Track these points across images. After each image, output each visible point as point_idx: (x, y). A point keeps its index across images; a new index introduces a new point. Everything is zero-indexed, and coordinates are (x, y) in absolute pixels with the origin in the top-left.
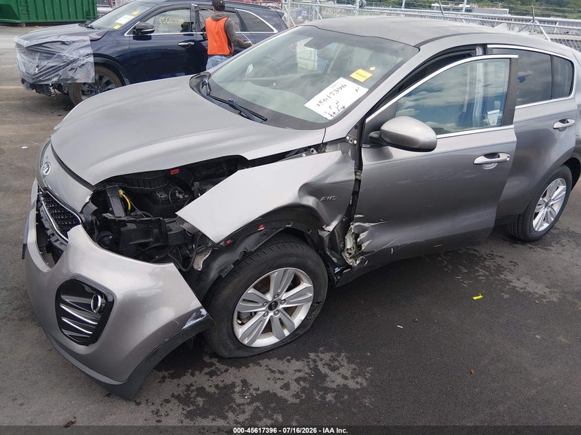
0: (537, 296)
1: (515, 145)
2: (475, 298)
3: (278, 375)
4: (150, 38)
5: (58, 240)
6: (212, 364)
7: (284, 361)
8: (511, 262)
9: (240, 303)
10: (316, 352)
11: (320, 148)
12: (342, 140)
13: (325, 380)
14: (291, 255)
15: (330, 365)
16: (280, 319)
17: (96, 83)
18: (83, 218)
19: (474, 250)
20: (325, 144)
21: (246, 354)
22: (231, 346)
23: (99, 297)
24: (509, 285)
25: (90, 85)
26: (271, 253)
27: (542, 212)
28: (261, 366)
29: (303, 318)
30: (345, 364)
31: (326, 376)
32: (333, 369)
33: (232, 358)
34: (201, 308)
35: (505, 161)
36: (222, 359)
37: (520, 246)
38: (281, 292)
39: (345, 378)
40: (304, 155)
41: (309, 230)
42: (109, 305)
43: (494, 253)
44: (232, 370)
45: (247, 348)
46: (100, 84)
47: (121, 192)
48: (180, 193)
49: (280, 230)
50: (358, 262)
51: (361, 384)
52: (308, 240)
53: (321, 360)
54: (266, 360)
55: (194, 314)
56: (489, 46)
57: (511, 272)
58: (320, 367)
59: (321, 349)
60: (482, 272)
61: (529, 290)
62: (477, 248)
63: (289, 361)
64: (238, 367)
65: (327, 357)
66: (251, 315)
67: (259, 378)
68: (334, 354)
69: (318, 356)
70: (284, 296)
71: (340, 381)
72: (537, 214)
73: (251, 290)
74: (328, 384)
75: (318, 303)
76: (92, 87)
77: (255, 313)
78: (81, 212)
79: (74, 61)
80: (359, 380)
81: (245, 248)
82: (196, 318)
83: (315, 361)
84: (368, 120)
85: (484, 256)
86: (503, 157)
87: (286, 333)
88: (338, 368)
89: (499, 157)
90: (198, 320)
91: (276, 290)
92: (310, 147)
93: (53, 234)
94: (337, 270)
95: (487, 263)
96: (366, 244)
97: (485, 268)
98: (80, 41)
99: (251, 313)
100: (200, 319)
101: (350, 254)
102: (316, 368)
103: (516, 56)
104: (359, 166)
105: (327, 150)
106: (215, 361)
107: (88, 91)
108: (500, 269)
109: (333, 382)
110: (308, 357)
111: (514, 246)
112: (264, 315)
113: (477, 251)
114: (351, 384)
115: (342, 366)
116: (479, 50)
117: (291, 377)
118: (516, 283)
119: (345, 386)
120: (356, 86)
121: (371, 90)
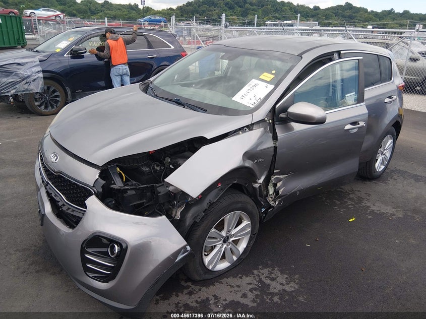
0: (389, 214)
1: (367, 116)
2: (350, 220)
3: (237, 289)
4: (83, 57)
5: (69, 209)
6: (188, 287)
7: (238, 278)
8: (366, 194)
9: (207, 240)
10: (258, 269)
11: (250, 127)
12: (263, 121)
13: (270, 288)
14: (238, 202)
15: (269, 277)
16: (231, 249)
17: (45, 92)
18: (95, 190)
19: (341, 188)
20: (253, 124)
21: (211, 277)
22: (201, 272)
23: (116, 246)
24: (369, 209)
25: (40, 94)
26: (225, 203)
27: (380, 158)
28: (223, 284)
29: (245, 247)
30: (280, 275)
31: (269, 285)
32: (273, 279)
33: (201, 281)
34: (186, 245)
35: (363, 126)
36: (195, 282)
37: (368, 183)
38: (232, 229)
39: (282, 284)
40: (241, 133)
41: (246, 184)
42: (123, 250)
43: (354, 189)
44: (204, 289)
45: (211, 272)
46: (48, 93)
47: (118, 169)
48: (157, 166)
49: (230, 185)
50: (277, 203)
51: (294, 288)
52: (245, 192)
53: (263, 274)
54: (225, 279)
55: (183, 250)
56: (342, 52)
57: (368, 200)
58: (263, 279)
59: (260, 267)
60: (349, 202)
61: (383, 211)
62: (343, 187)
63: (241, 278)
64: (207, 286)
65: (266, 271)
66: (212, 248)
67: (224, 291)
68: (270, 269)
69: (260, 272)
70: (233, 232)
71: (280, 287)
72: (377, 160)
73: (213, 230)
74: (272, 290)
75: (254, 235)
76: (42, 95)
77: (215, 246)
78: (93, 186)
79: (28, 77)
80: (292, 284)
81: (210, 200)
82: (183, 253)
83: (258, 276)
84: (277, 106)
85: (348, 191)
86: (362, 124)
87: (235, 258)
88: (276, 279)
89: (359, 124)
90: (185, 254)
91: (228, 228)
92: (243, 127)
93: (64, 205)
94: (263, 210)
95: (351, 196)
96: (282, 190)
97: (350, 199)
98: (31, 62)
99: (212, 246)
100: (186, 253)
101: (272, 198)
102: (260, 281)
103: (362, 58)
104: (275, 137)
105: (254, 128)
106: (190, 284)
107: (39, 98)
108: (360, 200)
109: (275, 288)
110: (253, 274)
111: (365, 183)
112: (221, 247)
113: (342, 189)
114: (288, 288)
115: (278, 277)
116: (336, 56)
117: (246, 289)
118: (373, 208)
119: (284, 290)
120: (265, 84)
121: (276, 86)
